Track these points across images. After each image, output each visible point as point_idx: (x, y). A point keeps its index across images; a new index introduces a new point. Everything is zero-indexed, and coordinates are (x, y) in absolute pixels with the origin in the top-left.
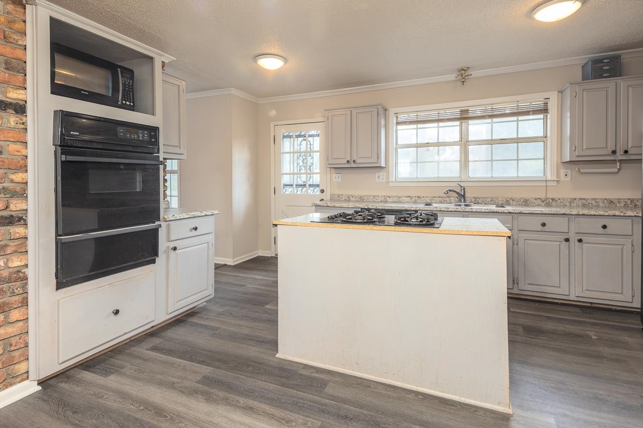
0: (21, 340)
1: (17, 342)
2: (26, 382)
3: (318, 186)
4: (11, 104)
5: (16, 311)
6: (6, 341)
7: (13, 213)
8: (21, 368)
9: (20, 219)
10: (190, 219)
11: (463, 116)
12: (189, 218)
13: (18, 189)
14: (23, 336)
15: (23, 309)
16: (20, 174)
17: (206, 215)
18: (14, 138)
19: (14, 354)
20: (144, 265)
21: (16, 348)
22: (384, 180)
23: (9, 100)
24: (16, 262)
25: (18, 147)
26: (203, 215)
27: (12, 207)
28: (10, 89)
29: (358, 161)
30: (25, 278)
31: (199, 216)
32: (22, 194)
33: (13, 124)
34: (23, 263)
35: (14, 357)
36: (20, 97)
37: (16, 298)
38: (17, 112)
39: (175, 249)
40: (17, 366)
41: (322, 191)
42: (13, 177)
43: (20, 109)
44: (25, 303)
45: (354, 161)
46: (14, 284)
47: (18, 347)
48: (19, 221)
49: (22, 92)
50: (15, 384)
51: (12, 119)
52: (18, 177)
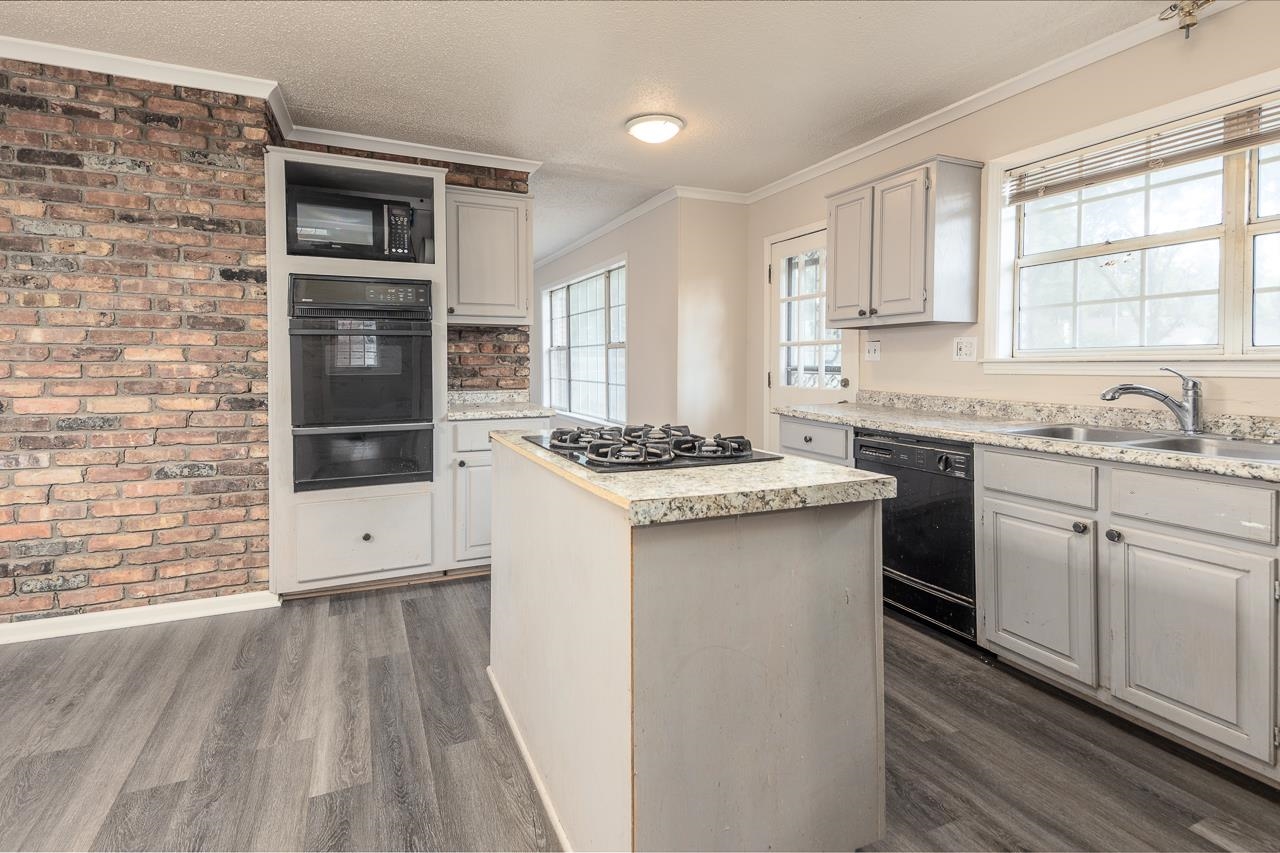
0: (262, 543)
1: (258, 544)
2: (266, 593)
3: (837, 370)
4: (251, 272)
5: (258, 508)
6: (249, 539)
7: (255, 397)
8: (262, 574)
9: (262, 403)
10: (493, 421)
11: (1235, 136)
12: (491, 419)
13: (260, 369)
14: (265, 538)
15: (264, 508)
16: (262, 352)
17: (525, 417)
18: (254, 310)
19: (255, 556)
20: (413, 481)
21: (256, 550)
22: (974, 358)
23: (250, 268)
24: (257, 453)
25: (259, 321)
26: (521, 416)
27: (254, 390)
28: (251, 256)
29: (881, 312)
30: (266, 473)
31: (513, 418)
32: (262, 376)
33: (254, 295)
34: (265, 455)
35: (255, 559)
36: (261, 263)
37: (258, 493)
38: (258, 282)
39: (462, 464)
40: (258, 571)
41: (845, 383)
42: (254, 355)
43: (260, 277)
44: (265, 501)
45: (873, 312)
46: (255, 476)
47: (259, 550)
48: (260, 405)
49: (262, 256)
50: (256, 590)
51: (253, 289)
52: (259, 356)
